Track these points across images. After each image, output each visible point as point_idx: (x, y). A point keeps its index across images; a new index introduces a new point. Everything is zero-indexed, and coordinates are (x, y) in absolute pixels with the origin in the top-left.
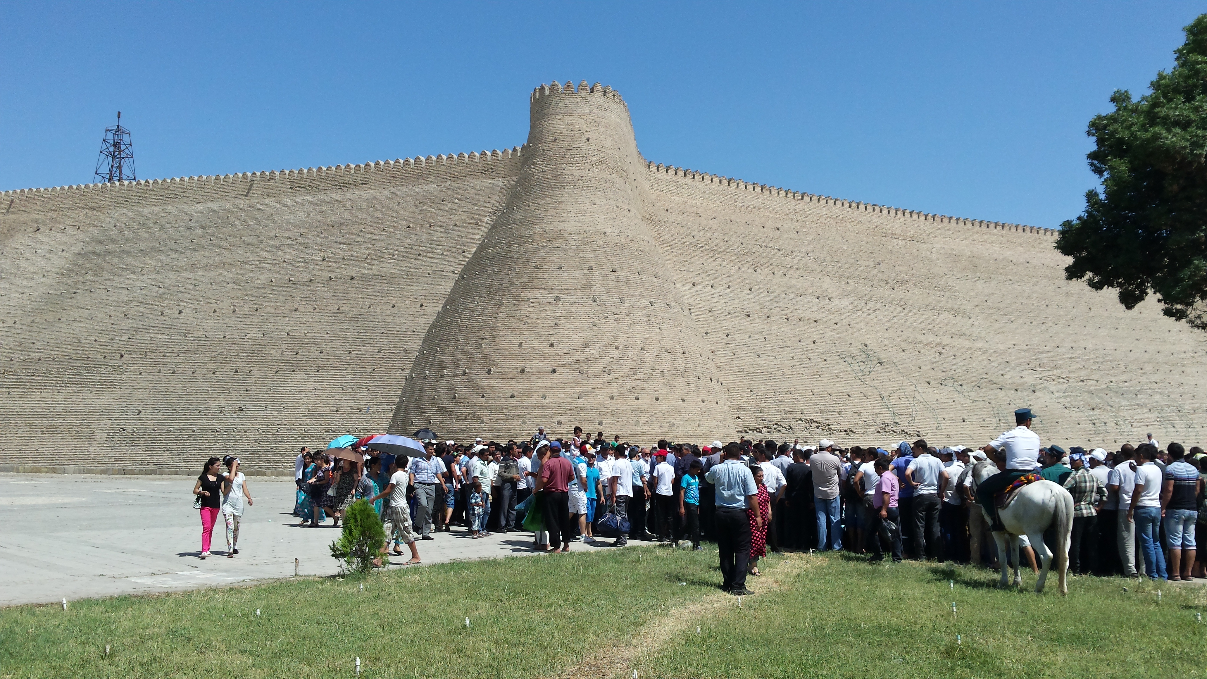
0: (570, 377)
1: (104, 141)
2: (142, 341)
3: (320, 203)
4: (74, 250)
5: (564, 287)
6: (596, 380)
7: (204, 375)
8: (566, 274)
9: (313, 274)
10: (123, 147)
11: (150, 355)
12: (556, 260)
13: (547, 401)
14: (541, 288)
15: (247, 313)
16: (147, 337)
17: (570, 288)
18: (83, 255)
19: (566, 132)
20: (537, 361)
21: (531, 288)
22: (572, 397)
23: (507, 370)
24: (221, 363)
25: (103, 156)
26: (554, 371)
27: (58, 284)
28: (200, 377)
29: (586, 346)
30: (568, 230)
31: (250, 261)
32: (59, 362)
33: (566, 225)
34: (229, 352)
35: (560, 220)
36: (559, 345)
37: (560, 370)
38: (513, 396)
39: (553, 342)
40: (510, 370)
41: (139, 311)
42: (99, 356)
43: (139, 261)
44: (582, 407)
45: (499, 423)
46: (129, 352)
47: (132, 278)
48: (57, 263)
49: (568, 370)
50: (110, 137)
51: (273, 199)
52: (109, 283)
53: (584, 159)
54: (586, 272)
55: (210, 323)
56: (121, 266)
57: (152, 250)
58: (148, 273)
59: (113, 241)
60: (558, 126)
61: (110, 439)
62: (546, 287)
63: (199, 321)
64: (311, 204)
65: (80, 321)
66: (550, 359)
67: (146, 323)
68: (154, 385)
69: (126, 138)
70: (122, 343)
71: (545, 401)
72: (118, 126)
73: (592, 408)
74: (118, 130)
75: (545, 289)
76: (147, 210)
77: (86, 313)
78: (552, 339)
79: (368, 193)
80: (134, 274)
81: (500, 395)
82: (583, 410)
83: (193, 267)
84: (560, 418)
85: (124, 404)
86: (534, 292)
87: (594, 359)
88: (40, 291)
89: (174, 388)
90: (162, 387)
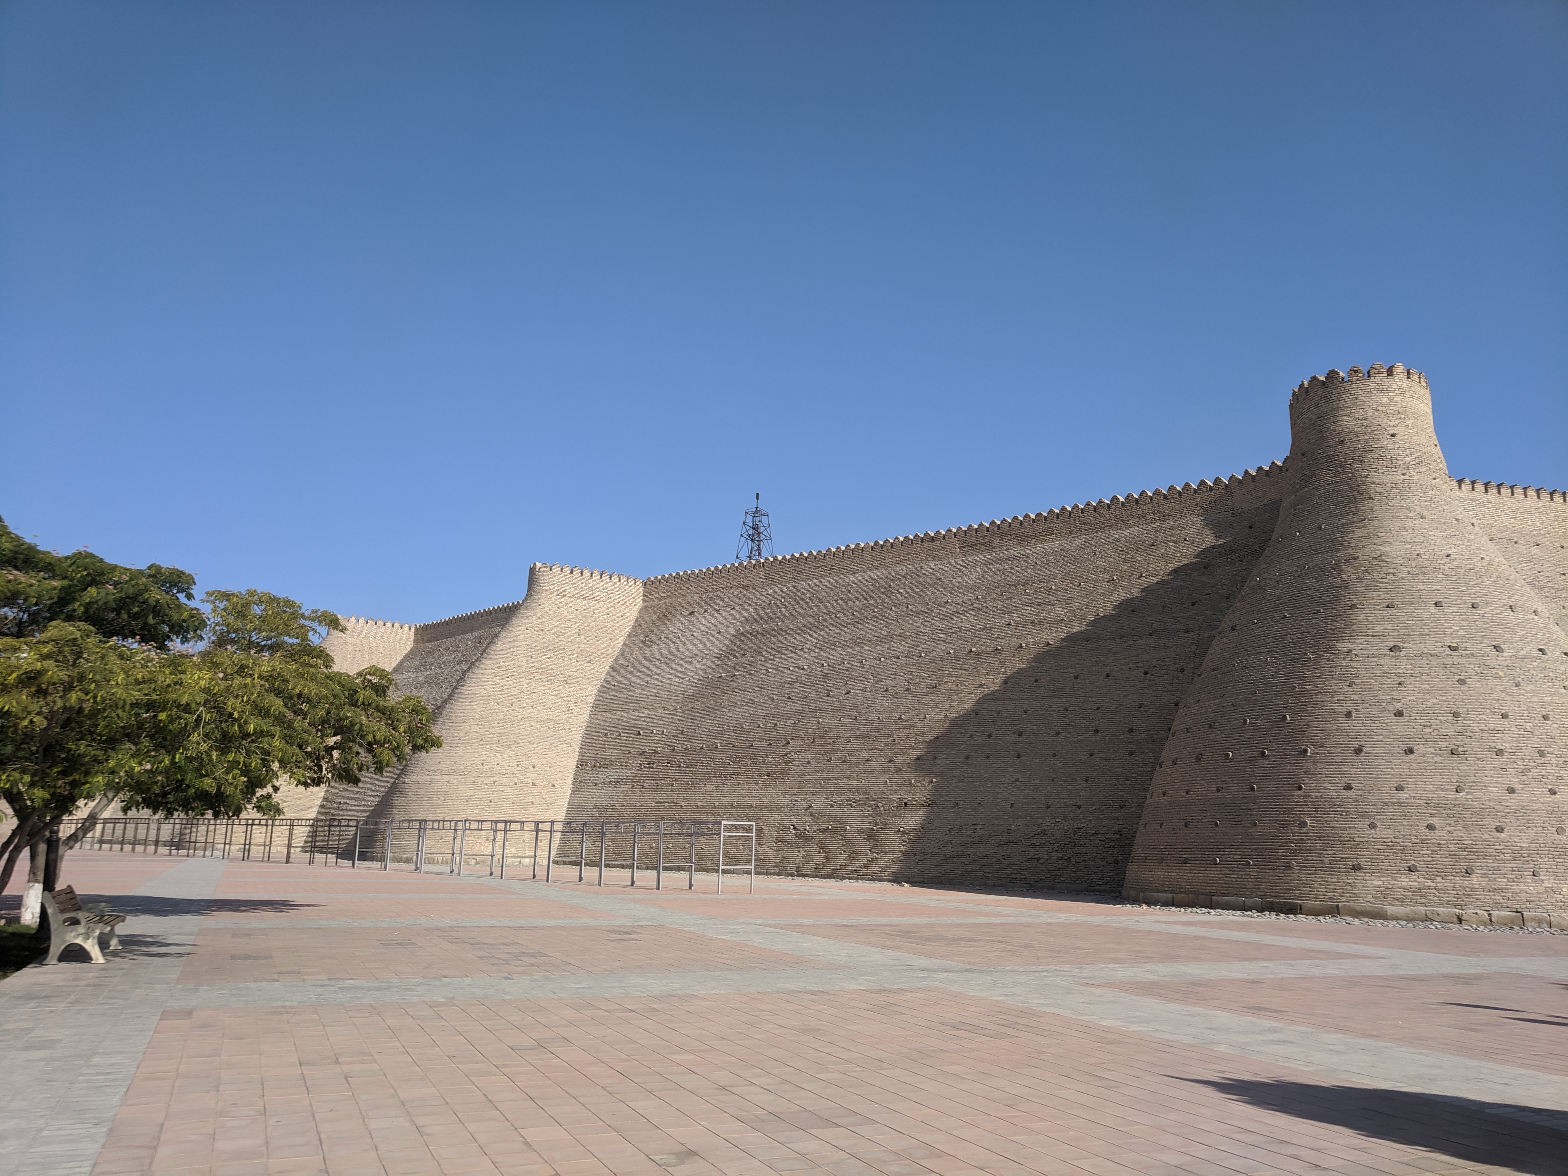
0: (1438, 759)
1: (744, 524)
2: (809, 726)
3: (995, 561)
4: (731, 631)
5: (1402, 631)
6: (1481, 764)
7: (881, 764)
8: (1403, 614)
9: (999, 641)
10: (762, 529)
11: (818, 740)
12: (1383, 596)
13: (1407, 795)
14: (1368, 635)
15: (925, 690)
16: (813, 721)
17: (1412, 633)
18: (741, 635)
19: (1359, 429)
20: (1381, 737)
21: (1351, 636)
22: (1447, 790)
23: (1333, 750)
24: (900, 749)
25: (743, 539)
26: (1410, 751)
27: (717, 667)
28: (876, 766)
29: (1455, 715)
30: (1393, 555)
31: (921, 632)
32: (723, 751)
33: (1388, 549)
34: (907, 736)
35: (1377, 541)
36: (1412, 715)
37: (1419, 749)
38: (1348, 788)
39: (1400, 709)
40: (1338, 750)
41: (804, 693)
42: (764, 744)
43: (798, 639)
44: (1465, 804)
45: (1333, 827)
46: (796, 738)
47: (793, 657)
48: (716, 645)
49: (1432, 750)
50: (749, 519)
51: (940, 562)
52: (769, 664)
53: (1394, 461)
54: (1433, 610)
55: (881, 703)
56: (781, 644)
57: (811, 626)
58: (810, 650)
59: (770, 619)
60: (1346, 423)
61: (780, 837)
62: (1374, 634)
63: (870, 702)
64: (986, 563)
65: (742, 706)
66: (1401, 734)
67: (812, 705)
68: (825, 775)
69: (764, 519)
70: (788, 728)
71: (1403, 795)
72: (757, 508)
73: (1482, 806)
74: (757, 512)
75: (1373, 636)
76: (803, 584)
77: (748, 696)
78: (1398, 705)
79: (1053, 544)
80: (795, 653)
81: (1329, 786)
82: (1467, 809)
83: (857, 642)
84: (1432, 820)
85: (794, 798)
86: (1356, 641)
87: (1471, 734)
88: (700, 675)
89: (849, 779)
90: (834, 778)
